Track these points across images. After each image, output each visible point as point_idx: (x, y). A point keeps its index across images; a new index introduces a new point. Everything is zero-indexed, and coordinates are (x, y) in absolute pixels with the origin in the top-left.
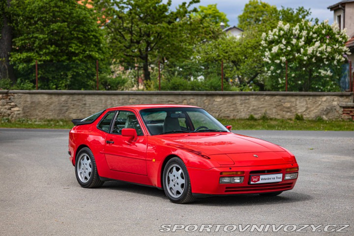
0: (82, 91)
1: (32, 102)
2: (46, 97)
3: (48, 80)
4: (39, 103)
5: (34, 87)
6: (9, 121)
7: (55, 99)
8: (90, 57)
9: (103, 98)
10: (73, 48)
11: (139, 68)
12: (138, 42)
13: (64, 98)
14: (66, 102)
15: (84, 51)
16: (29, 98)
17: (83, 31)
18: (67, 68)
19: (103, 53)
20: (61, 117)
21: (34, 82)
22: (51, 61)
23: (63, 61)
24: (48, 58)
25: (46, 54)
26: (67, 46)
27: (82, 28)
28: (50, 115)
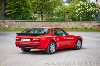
0: (25, 21)
1: (11, 24)
2: (15, 22)
3: (15, 17)
4: (13, 24)
5: (11, 20)
6: (5, 29)
7: (17, 23)
8: (27, 11)
9: (31, 22)
10: (22, 9)
11: (40, 14)
12: (40, 7)
13: (20, 23)
14: (21, 24)
15: (25, 9)
16: (10, 22)
17: (25, 4)
18: (21, 14)
19: (31, 10)
20: (19, 28)
21: (11, 18)
22: (16, 12)
23: (20, 12)
24: (16, 11)
25: (15, 10)
26: (21, 8)
27: (25, 3)
28: (16, 27)
